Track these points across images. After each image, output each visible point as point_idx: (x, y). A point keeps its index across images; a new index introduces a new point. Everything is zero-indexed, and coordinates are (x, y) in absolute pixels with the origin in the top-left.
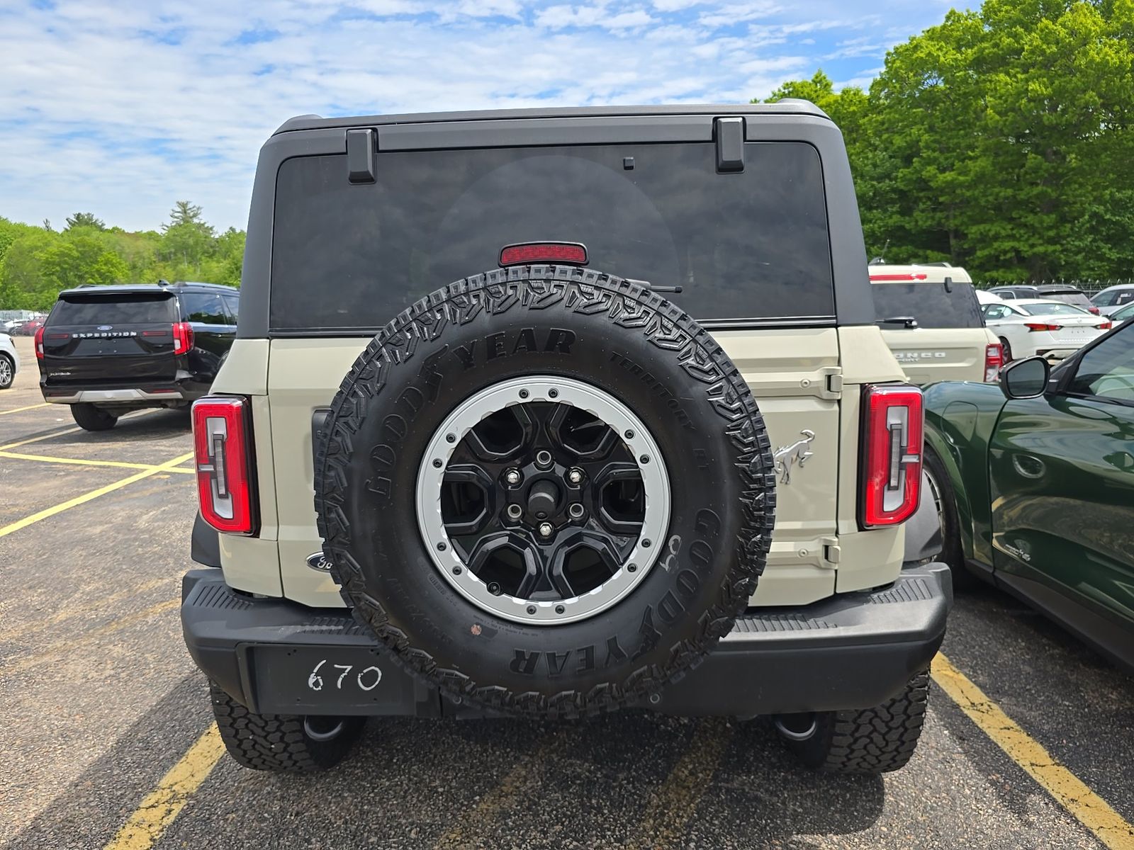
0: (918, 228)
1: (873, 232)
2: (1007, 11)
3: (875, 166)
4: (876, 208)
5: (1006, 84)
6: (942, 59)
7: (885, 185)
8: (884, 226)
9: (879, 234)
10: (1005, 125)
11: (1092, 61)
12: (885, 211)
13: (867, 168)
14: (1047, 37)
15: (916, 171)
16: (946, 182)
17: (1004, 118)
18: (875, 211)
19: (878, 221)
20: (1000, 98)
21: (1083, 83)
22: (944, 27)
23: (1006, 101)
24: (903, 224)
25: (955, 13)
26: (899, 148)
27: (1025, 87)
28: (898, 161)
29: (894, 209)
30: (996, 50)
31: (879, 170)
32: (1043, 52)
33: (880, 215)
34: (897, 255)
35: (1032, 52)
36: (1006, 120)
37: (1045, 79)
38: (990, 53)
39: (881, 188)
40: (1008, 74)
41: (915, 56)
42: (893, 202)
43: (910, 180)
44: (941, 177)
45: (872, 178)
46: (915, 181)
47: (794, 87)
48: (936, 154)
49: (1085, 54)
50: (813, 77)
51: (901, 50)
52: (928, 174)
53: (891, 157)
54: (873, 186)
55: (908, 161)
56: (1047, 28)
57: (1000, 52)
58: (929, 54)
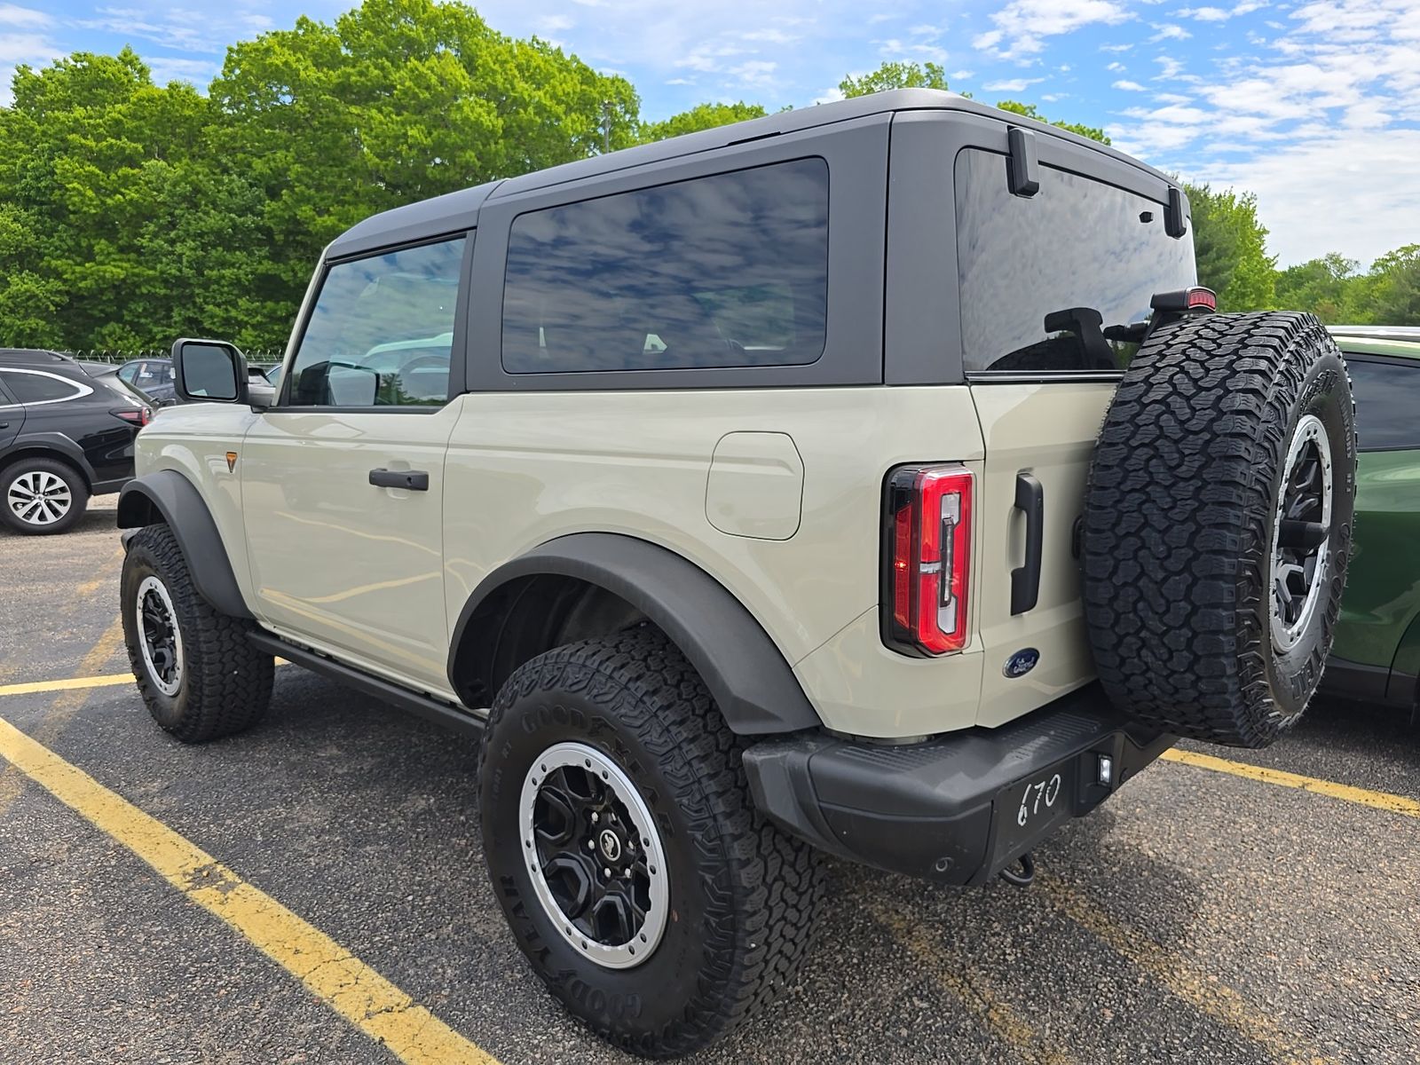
0: (298, 281)
1: (239, 280)
2: (368, 37)
3: (231, 193)
4: (238, 249)
5: (381, 123)
6: (302, 74)
7: (249, 220)
8: (252, 273)
9: (247, 283)
10: (386, 170)
11: (467, 118)
12: (251, 254)
13: (220, 195)
14: (418, 78)
15: (287, 207)
16: (326, 227)
17: (384, 162)
18: (237, 253)
19: (244, 266)
20: (376, 137)
21: (462, 140)
22: (296, 35)
23: (384, 143)
24: (278, 272)
25: (307, 21)
26: (261, 174)
27: (403, 131)
28: (261, 192)
29: (263, 253)
30: (363, 79)
31: (238, 200)
32: (415, 96)
33: (245, 259)
34: (275, 311)
35: (405, 93)
36: (387, 165)
37: (423, 127)
38: (357, 81)
39: (243, 224)
40: (380, 111)
41: (268, 61)
42: (260, 243)
43: (281, 217)
44: (319, 220)
45: (230, 210)
46: (287, 221)
47: (90, 62)
48: (312, 192)
49: (460, 108)
50: (120, 53)
51: (246, 48)
52: (304, 215)
53: (251, 185)
54: (232, 220)
55: (273, 194)
56: (417, 69)
57: (369, 84)
58: (286, 63)
